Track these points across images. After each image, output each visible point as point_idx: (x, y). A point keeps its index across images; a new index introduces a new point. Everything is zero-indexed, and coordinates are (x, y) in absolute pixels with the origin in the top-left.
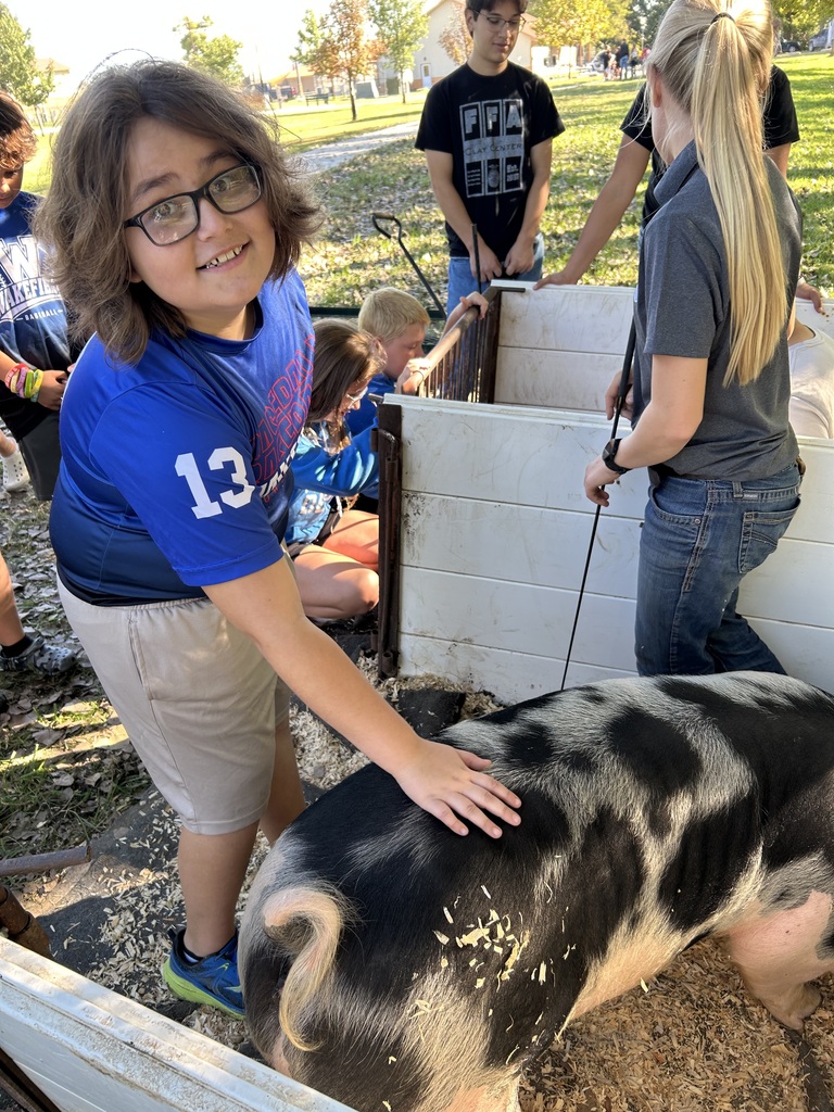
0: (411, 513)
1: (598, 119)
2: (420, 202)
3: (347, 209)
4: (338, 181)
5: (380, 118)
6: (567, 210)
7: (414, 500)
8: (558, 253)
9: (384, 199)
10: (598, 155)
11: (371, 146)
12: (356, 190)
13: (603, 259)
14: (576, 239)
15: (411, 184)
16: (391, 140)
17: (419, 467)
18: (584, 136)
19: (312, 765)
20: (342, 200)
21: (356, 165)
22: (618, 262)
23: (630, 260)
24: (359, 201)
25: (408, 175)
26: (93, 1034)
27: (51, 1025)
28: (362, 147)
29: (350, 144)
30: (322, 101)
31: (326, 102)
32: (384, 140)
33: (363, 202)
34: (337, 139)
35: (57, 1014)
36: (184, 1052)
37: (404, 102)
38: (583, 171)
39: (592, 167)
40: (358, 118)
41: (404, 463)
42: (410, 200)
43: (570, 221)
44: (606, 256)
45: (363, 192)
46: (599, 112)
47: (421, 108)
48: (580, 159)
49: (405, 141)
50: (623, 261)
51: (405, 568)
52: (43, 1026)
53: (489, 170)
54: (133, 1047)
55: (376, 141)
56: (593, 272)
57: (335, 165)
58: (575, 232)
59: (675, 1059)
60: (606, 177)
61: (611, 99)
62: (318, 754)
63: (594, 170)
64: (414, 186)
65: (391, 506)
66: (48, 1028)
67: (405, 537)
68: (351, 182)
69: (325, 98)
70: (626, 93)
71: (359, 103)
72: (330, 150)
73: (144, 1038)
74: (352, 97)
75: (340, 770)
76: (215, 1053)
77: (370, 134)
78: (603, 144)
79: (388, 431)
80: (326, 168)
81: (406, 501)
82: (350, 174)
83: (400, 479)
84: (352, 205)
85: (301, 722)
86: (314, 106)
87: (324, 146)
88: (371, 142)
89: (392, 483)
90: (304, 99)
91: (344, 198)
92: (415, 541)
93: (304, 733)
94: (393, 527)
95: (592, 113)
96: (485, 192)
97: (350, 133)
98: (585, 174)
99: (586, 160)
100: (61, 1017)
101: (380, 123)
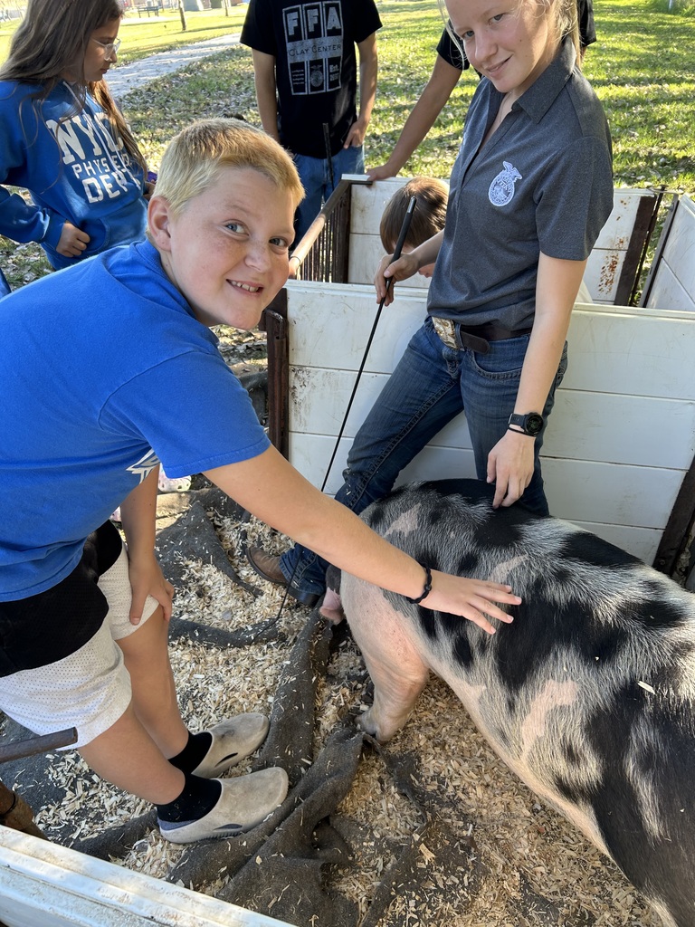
0: (297, 385)
1: (399, 34)
2: (253, 105)
3: (189, 111)
4: (177, 86)
5: (208, 29)
6: (382, 114)
7: (300, 374)
8: (379, 152)
9: (221, 102)
10: (402, 66)
11: (203, 54)
12: (195, 94)
13: (417, 156)
14: (393, 139)
15: (243, 88)
16: (221, 49)
17: (304, 344)
18: (390, 48)
19: (220, 610)
20: (183, 103)
21: (192, 71)
22: (430, 159)
23: (440, 158)
24: (199, 104)
25: (240, 80)
26: (111, 912)
27: (67, 907)
28: (195, 55)
29: (184, 52)
30: (152, 13)
31: (157, 14)
32: (214, 49)
33: (202, 105)
34: (171, 48)
35: (71, 896)
36: (205, 920)
37: (227, 15)
38: (391, 79)
39: (399, 76)
40: (187, 29)
41: (290, 341)
42: (244, 103)
43: (386, 124)
44: (419, 154)
45: (202, 96)
46: (399, 28)
47: (243, 21)
48: (388, 69)
49: (233, 50)
50: (434, 159)
51: (293, 434)
52: (59, 909)
53: (311, 70)
54: (154, 921)
55: (208, 50)
56: (410, 168)
57: (173, 71)
58: (391, 133)
59: (553, 830)
60: (412, 85)
61: (409, 17)
62: (225, 600)
63: (401, 78)
64: (246, 91)
65: (280, 380)
66: (64, 911)
67: (292, 406)
68: (189, 87)
69: (155, 10)
70: (419, 12)
71: (187, 15)
72: (167, 57)
73: (163, 911)
74: (181, 9)
75: (245, 613)
76: (233, 916)
77: (201, 43)
78: (406, 56)
79: (277, 312)
80: (165, 74)
81: (292, 375)
82: (188, 79)
83: (288, 356)
84: (193, 108)
85: (206, 574)
86: (145, 17)
87: (160, 54)
88: (203, 50)
89: (281, 359)
90: (136, 11)
91: (185, 101)
92: (302, 410)
93: (210, 583)
94: (283, 398)
95: (393, 29)
96: (308, 91)
97: (182, 42)
98: (394, 82)
99: (393, 70)
100: (74, 898)
101: (208, 33)
